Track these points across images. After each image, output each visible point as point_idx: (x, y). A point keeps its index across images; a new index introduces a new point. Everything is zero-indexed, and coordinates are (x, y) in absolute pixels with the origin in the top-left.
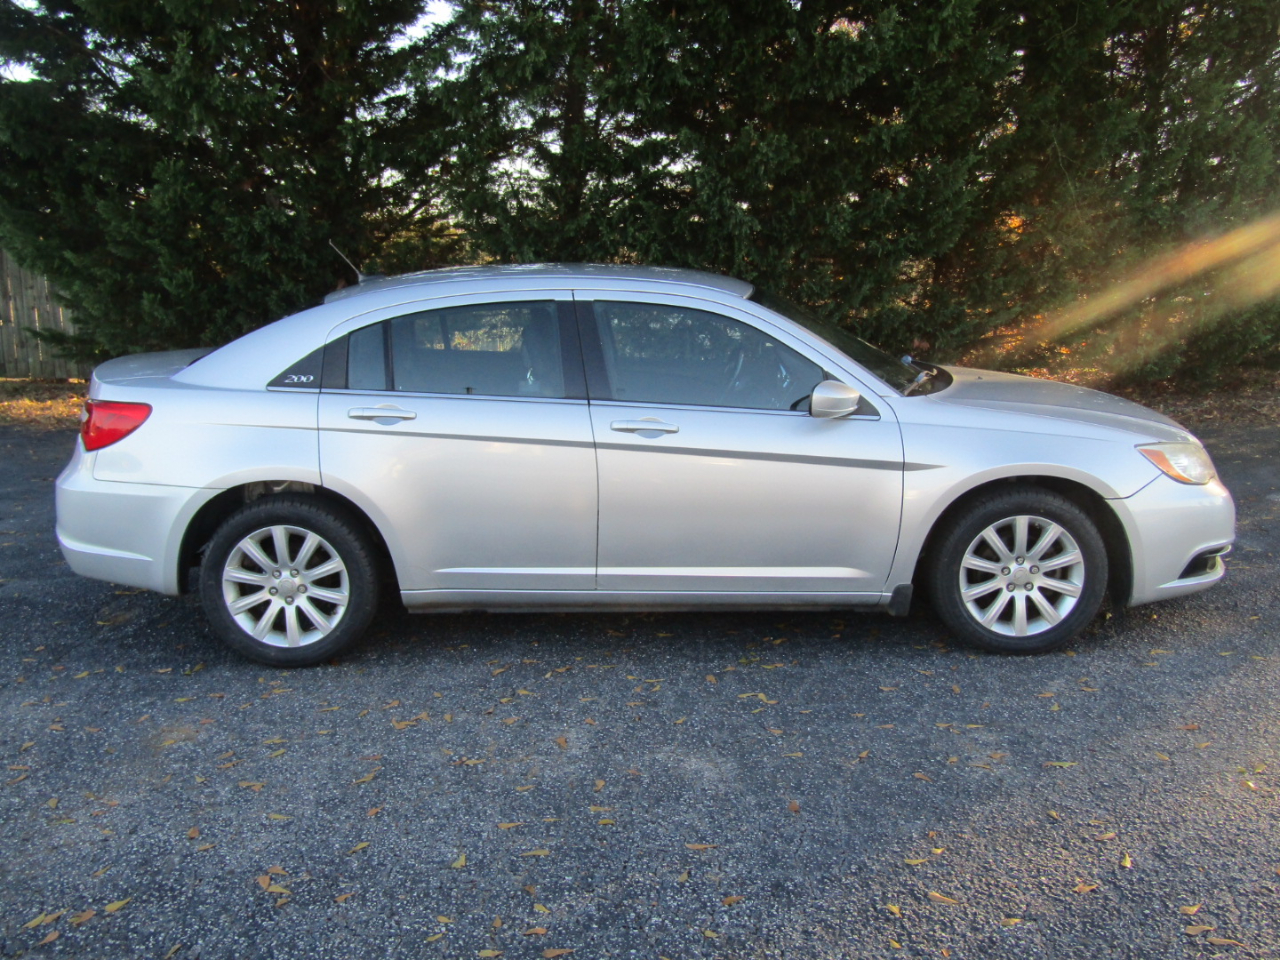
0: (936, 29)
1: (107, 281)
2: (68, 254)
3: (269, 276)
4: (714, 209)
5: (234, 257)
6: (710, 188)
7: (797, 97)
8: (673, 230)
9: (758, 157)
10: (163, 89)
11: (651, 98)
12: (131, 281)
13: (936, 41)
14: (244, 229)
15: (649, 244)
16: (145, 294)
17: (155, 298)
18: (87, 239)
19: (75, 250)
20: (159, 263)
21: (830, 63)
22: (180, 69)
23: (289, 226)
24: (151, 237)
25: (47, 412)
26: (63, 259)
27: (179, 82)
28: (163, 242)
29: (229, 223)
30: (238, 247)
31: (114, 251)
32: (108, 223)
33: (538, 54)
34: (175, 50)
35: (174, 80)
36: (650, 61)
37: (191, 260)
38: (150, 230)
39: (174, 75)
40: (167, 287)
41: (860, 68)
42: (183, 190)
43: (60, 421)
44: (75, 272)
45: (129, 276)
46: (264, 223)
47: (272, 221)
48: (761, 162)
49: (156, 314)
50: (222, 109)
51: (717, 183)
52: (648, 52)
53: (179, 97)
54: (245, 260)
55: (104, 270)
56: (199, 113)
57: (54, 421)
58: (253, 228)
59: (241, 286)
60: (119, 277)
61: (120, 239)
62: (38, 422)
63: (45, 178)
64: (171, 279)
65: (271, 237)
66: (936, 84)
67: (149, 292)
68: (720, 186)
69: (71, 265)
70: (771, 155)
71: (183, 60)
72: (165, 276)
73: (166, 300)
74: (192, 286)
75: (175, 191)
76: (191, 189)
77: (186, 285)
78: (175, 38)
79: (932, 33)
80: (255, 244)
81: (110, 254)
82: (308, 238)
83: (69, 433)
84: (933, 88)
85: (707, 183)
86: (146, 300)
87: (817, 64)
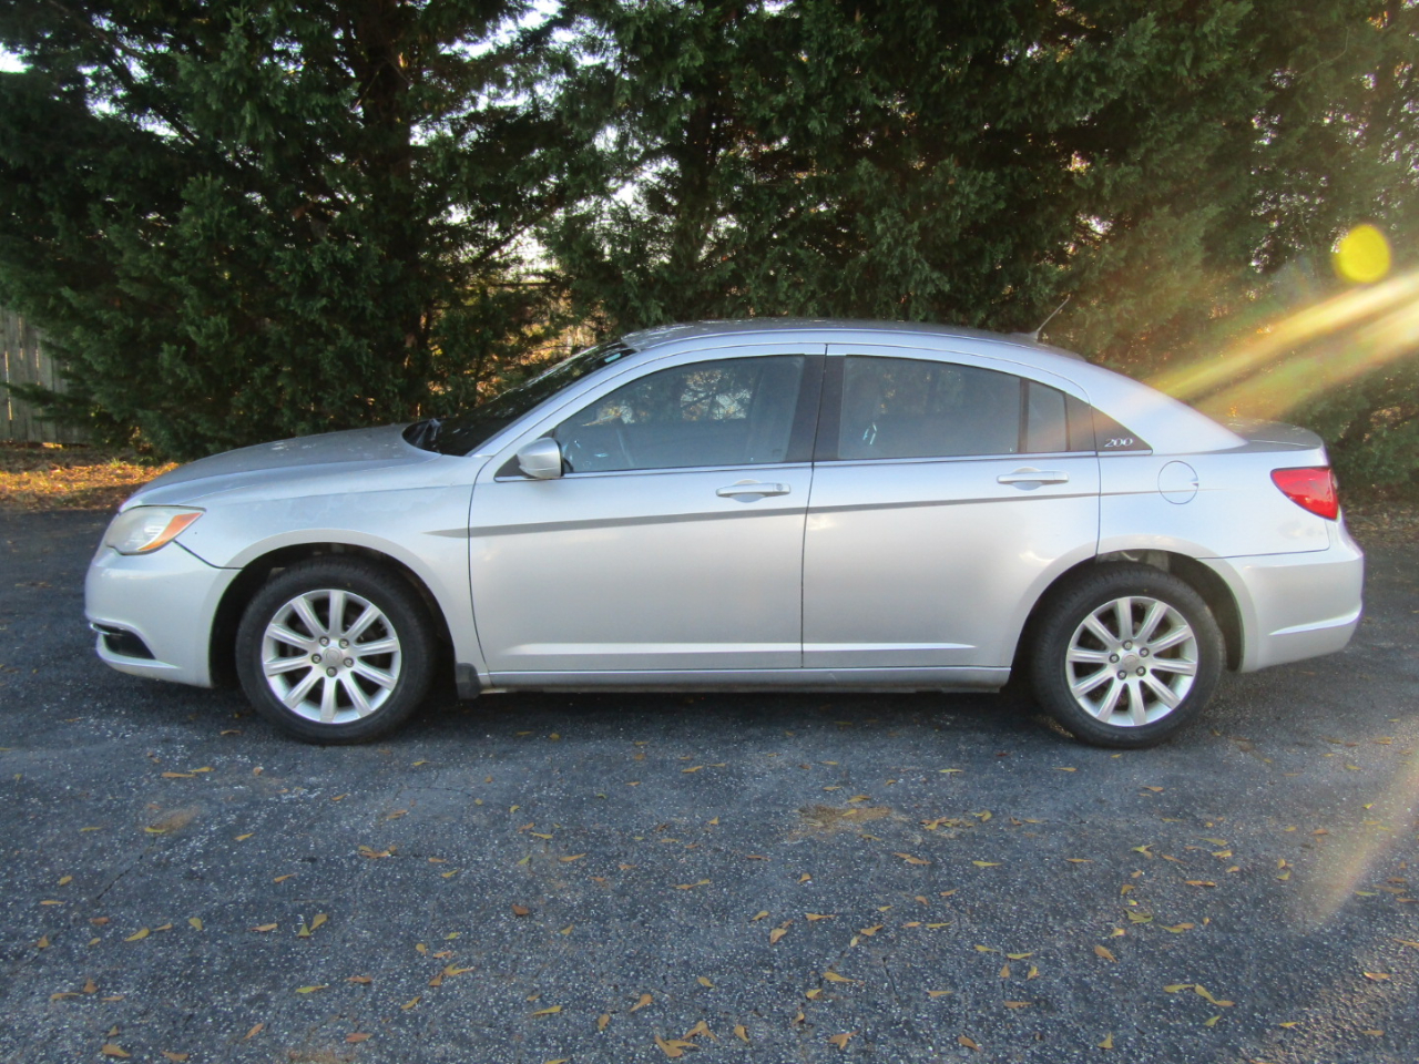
0: (1188, 48)
1: (116, 328)
2: (66, 292)
3: (324, 328)
4: (895, 262)
5: (281, 303)
6: (893, 236)
7: (1008, 127)
8: (835, 286)
9: (957, 199)
10: (208, 81)
11: (829, 120)
12: (147, 329)
13: (1188, 63)
14: (298, 267)
15: (805, 303)
16: (165, 346)
17: (178, 350)
18: (92, 272)
19: (74, 287)
20: (184, 307)
21: (1060, 83)
22: (232, 56)
23: (356, 265)
24: (178, 274)
25: (24, 487)
26: (59, 297)
27: (228, 74)
28: (193, 281)
29: (279, 258)
30: (287, 289)
31: (127, 290)
32: (121, 253)
33: (692, 58)
34: (228, 32)
35: (224, 70)
36: (830, 72)
37: (224, 303)
38: (176, 264)
39: (224, 63)
40: (193, 337)
41: (1098, 92)
42: (221, 215)
43: (41, 499)
44: (75, 315)
45: (145, 322)
46: (324, 260)
47: (334, 257)
48: (959, 205)
49: (178, 371)
50: (283, 111)
51: (901, 230)
52: (830, 61)
53: (227, 94)
54: (295, 306)
55: (112, 313)
56: (252, 115)
57: (34, 500)
58: (310, 266)
59: (286, 339)
60: (131, 323)
61: (135, 274)
62: (15, 500)
63: (40, 195)
64: (198, 328)
65: (331, 280)
66: (1175, 116)
67: (170, 344)
68: (904, 233)
69: (70, 306)
70: (973, 197)
71: (236, 45)
72: (192, 323)
73: (190, 354)
74: (227, 336)
75: (212, 217)
76: (231, 214)
77: (218, 335)
78: (228, 15)
79: (1184, 52)
80: (310, 286)
81: (119, 293)
82: (378, 282)
83: (54, 516)
84: (1172, 123)
85: (888, 229)
86: (167, 353)
87: (1043, 85)
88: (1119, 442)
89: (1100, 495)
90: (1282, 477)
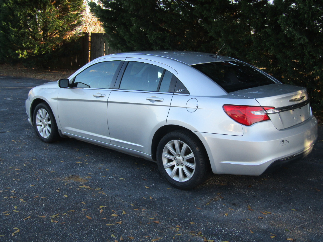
88: (181, 90)
89: (170, 106)
90: (225, 107)
